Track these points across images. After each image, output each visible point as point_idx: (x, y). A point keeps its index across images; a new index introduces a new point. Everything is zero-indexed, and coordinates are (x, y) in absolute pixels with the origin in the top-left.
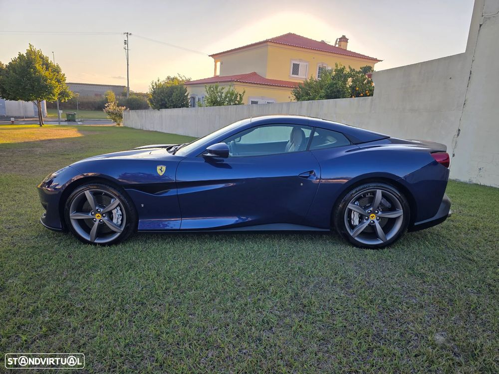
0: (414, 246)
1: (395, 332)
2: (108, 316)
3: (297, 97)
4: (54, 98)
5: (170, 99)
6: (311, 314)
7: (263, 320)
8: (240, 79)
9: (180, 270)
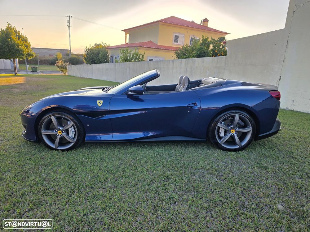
0: (258, 149)
1: (253, 203)
2: (71, 196)
3: (177, 56)
4: (23, 57)
5: (97, 58)
6: (199, 193)
7: (169, 197)
8: (142, 45)
9: (114, 166)
